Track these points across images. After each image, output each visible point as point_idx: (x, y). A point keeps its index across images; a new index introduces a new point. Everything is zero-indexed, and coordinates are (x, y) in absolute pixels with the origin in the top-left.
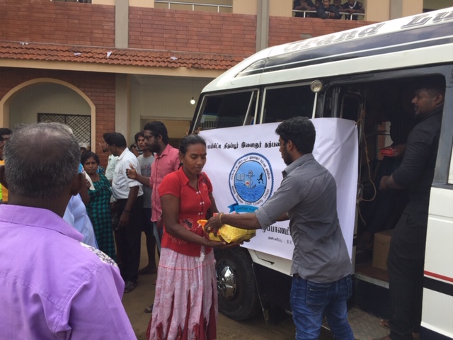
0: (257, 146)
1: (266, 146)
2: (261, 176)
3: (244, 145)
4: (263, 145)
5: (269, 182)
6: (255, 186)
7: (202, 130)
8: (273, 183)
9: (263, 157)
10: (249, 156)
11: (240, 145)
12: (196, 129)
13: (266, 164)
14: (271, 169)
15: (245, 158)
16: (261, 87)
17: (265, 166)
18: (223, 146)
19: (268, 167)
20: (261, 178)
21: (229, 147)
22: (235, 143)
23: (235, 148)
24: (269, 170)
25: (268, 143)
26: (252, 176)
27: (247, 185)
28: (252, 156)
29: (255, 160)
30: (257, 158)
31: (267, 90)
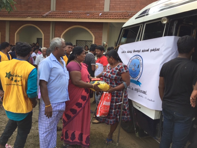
0: (139, 51)
1: (142, 51)
2: (139, 66)
3: (134, 51)
4: (141, 51)
5: (141, 68)
6: (136, 70)
7: (121, 45)
8: (142, 69)
10: (135, 57)
11: (133, 51)
12: (119, 45)
13: (141, 60)
14: (143, 62)
16: (144, 23)
17: (141, 61)
18: (126, 52)
19: (142, 62)
20: (138, 67)
21: (129, 52)
22: (131, 50)
23: (131, 53)
24: (142, 63)
25: (143, 50)
26: (135, 66)
27: (133, 70)
28: (137, 56)
29: (137, 58)
30: (138, 57)
31: (146, 25)
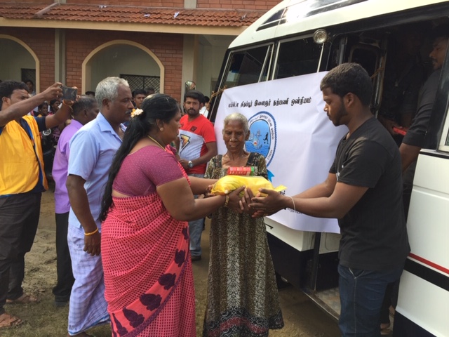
0: (267, 104)
1: (275, 104)
2: (267, 135)
3: (257, 103)
4: (272, 103)
6: (261, 146)
7: (227, 88)
9: (271, 115)
11: (253, 104)
12: (222, 87)
13: (273, 123)
14: (275, 128)
15: (256, 117)
16: (276, 40)
17: (271, 125)
18: (240, 105)
19: (273, 127)
20: (266, 139)
21: (245, 105)
22: (249, 101)
23: (249, 106)
24: (274, 129)
25: (276, 100)
26: (259, 136)
27: (255, 145)
28: (262, 114)
29: (264, 119)
30: (265, 117)
31: (281, 44)
